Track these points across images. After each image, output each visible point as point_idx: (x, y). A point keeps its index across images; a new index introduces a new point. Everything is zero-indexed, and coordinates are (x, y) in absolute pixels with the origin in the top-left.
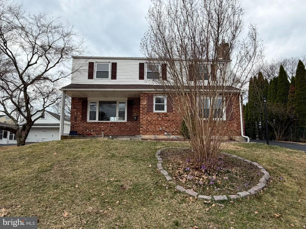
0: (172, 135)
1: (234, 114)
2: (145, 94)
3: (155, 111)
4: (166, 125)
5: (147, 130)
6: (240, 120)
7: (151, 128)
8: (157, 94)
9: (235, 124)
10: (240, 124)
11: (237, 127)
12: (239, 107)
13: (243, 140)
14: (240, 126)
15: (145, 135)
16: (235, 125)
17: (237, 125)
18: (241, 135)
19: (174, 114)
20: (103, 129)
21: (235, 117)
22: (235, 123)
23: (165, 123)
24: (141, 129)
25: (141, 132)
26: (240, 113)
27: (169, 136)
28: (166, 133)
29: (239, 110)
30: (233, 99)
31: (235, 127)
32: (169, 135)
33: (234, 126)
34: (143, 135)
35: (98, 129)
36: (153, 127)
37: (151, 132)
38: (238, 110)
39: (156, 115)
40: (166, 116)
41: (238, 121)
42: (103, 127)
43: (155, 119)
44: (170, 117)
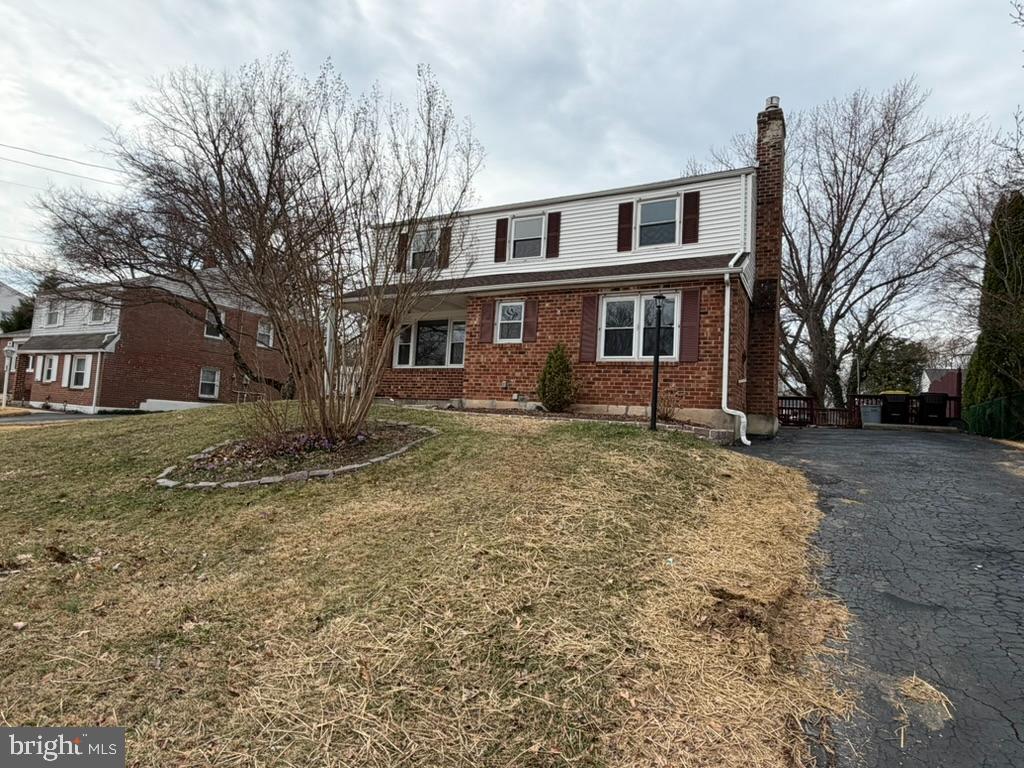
0: (530, 400)
1: (705, 343)
2: (478, 298)
3: (498, 340)
4: (518, 374)
5: (477, 388)
6: (722, 360)
7: (485, 382)
8: (504, 296)
9: (706, 372)
10: (722, 373)
11: (710, 381)
12: (723, 321)
13: (725, 421)
14: (721, 377)
15: (471, 398)
16: (706, 377)
17: (710, 377)
18: (720, 408)
19: (537, 345)
20: (419, 385)
21: (706, 352)
22: (704, 369)
23: (516, 370)
24: (465, 384)
25: (464, 391)
26: (723, 338)
27: (522, 404)
28: (515, 396)
29: (723, 329)
30: (705, 296)
31: (704, 381)
32: (522, 400)
33: (699, 377)
34: (468, 398)
35: (410, 385)
36: (489, 379)
37: (484, 391)
38: (719, 330)
39: (498, 350)
40: (520, 353)
41: (716, 365)
42: (419, 379)
43: (496, 360)
44: (529, 354)
